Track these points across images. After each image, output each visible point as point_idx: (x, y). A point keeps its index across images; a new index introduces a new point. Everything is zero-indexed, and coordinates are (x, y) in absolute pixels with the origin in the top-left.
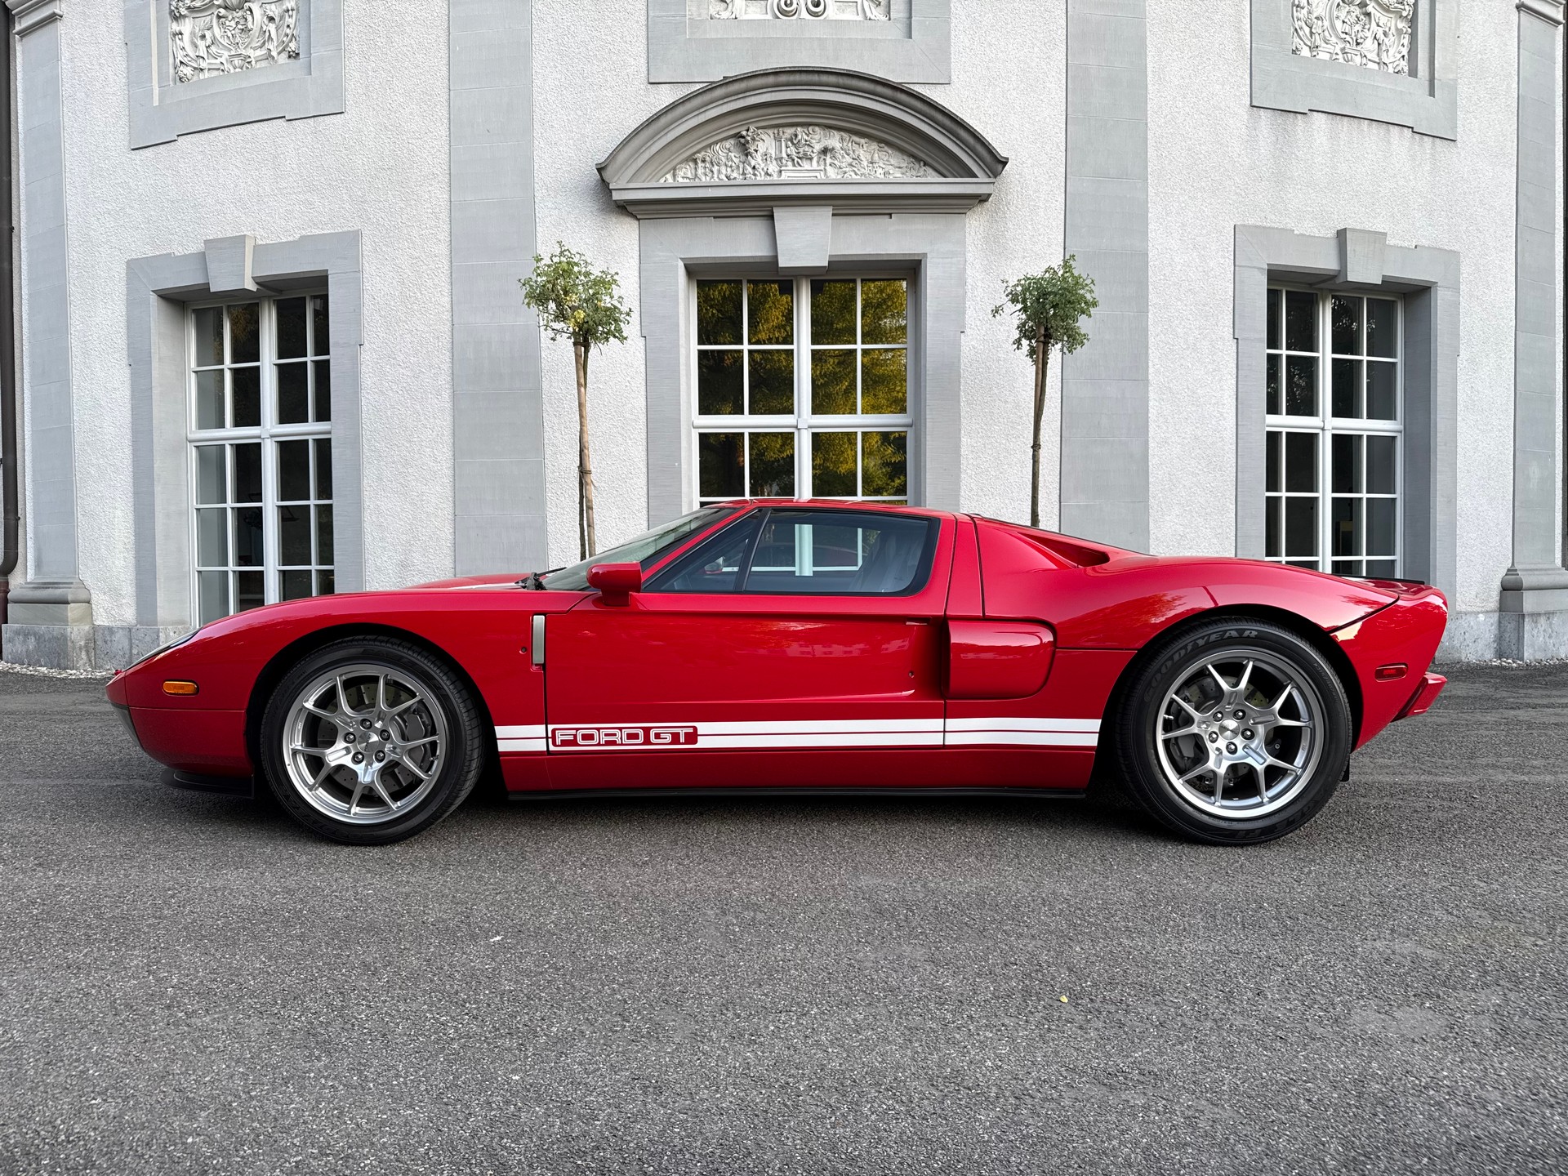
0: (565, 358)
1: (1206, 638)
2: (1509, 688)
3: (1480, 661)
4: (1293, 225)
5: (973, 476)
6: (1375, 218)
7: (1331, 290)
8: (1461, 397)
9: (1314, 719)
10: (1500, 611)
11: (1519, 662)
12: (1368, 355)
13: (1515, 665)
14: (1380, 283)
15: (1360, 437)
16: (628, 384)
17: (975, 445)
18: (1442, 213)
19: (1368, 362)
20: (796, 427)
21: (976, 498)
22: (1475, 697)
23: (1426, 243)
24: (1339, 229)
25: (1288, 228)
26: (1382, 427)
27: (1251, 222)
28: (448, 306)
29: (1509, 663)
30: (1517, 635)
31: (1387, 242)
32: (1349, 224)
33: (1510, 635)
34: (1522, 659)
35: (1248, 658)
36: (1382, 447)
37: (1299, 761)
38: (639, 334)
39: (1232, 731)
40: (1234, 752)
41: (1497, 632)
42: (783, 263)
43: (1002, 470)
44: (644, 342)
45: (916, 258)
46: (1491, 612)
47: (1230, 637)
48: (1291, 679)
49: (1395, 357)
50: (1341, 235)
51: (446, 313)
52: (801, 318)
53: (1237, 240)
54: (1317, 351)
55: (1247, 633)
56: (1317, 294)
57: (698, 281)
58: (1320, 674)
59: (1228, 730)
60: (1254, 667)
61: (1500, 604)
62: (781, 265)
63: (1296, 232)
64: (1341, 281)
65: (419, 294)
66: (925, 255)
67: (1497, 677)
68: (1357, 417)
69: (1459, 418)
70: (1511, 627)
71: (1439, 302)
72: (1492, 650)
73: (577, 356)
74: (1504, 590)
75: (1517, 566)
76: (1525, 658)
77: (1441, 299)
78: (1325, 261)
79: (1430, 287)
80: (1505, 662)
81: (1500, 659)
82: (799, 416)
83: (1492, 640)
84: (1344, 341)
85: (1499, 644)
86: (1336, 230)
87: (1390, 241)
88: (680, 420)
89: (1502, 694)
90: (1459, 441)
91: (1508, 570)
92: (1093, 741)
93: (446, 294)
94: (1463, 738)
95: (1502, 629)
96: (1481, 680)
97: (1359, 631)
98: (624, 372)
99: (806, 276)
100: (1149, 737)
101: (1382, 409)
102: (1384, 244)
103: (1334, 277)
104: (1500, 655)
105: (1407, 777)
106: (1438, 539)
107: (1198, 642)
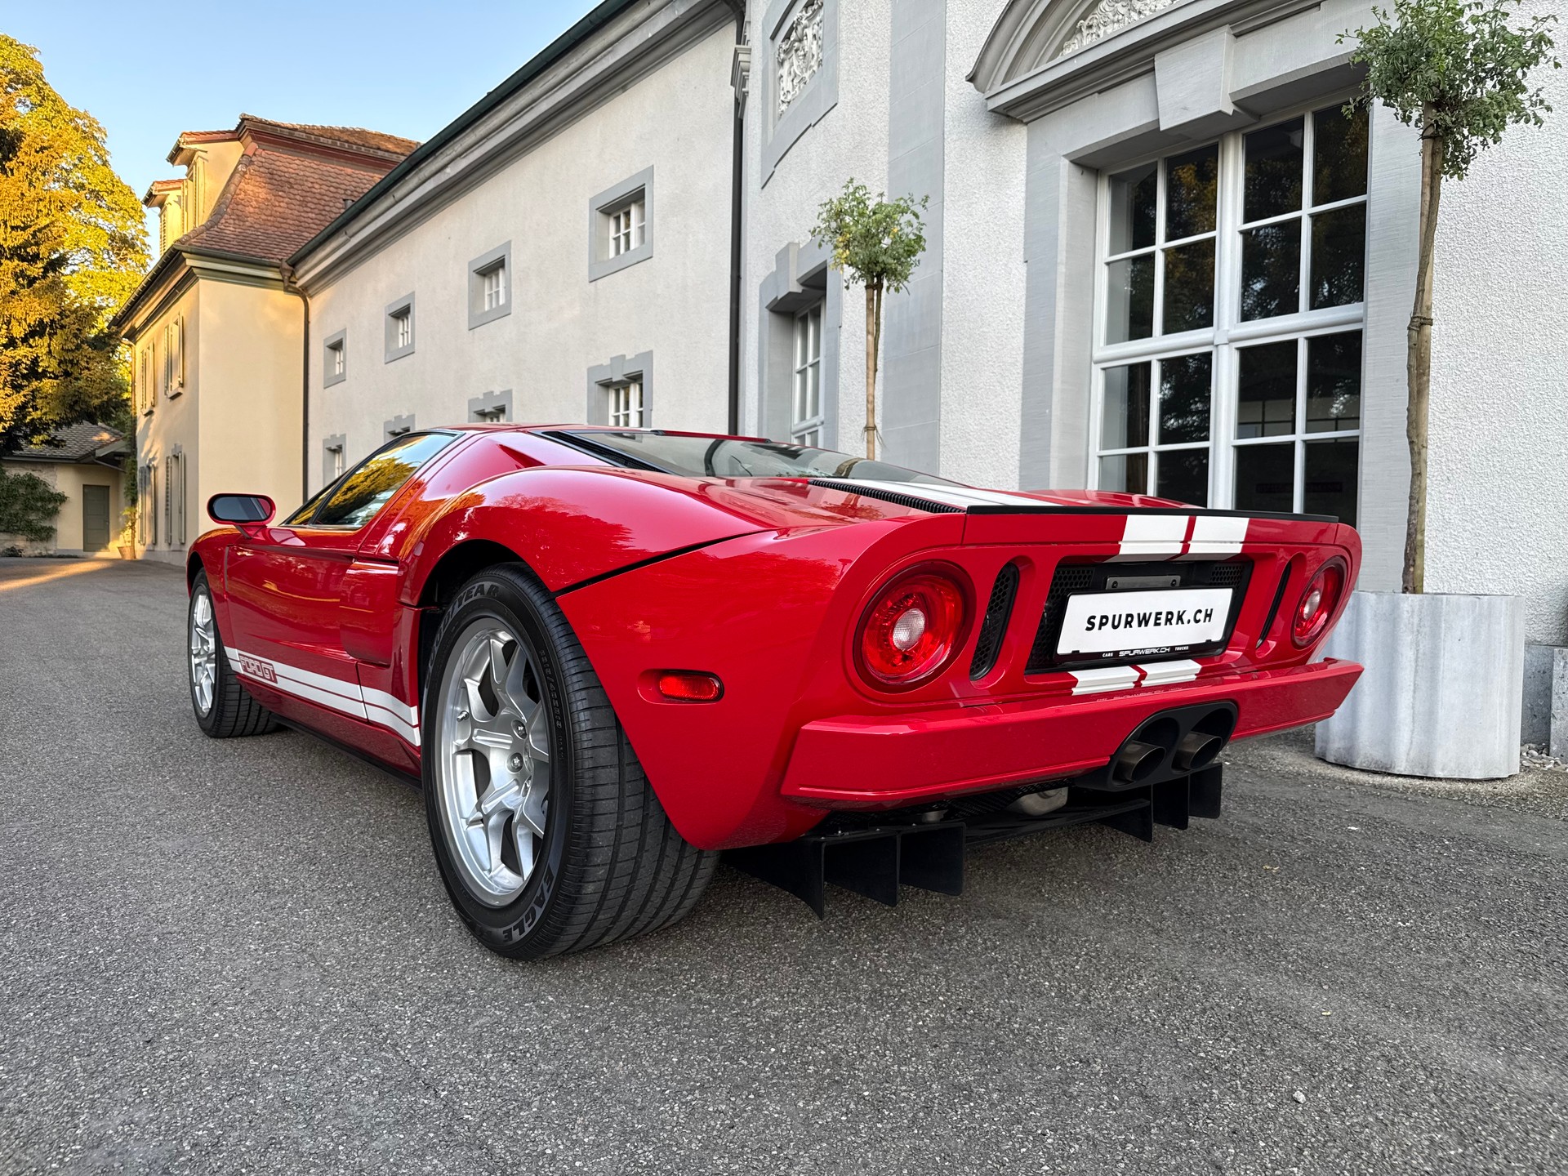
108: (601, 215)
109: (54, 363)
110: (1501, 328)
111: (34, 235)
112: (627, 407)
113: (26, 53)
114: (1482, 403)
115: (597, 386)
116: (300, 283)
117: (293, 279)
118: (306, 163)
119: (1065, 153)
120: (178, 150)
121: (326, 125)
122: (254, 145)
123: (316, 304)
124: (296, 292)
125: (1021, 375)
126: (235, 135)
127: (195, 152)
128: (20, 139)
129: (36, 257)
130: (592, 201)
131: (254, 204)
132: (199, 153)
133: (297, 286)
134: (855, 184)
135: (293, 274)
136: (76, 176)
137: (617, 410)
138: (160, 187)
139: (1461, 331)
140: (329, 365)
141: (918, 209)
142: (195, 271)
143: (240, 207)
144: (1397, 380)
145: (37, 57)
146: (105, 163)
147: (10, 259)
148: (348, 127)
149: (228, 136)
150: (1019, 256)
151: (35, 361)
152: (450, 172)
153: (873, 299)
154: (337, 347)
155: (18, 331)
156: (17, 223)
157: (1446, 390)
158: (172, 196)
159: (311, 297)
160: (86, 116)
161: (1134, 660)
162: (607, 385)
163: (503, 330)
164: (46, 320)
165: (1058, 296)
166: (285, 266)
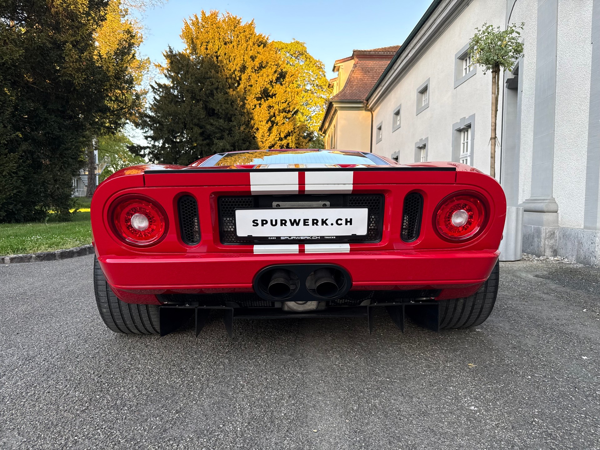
108: (460, 60)
109: (294, 144)
111: (288, 104)
112: (467, 139)
113: (302, 45)
115: (456, 131)
116: (370, 107)
117: (367, 106)
118: (374, 63)
120: (335, 67)
121: (383, 47)
122: (357, 60)
123: (375, 114)
124: (369, 110)
125: (589, 103)
126: (352, 58)
127: (339, 67)
128: (286, 74)
129: (289, 111)
130: (456, 55)
131: (356, 81)
132: (341, 67)
133: (369, 108)
134: (487, 25)
135: (367, 104)
136: (316, 82)
137: (464, 141)
138: (332, 81)
140: (378, 135)
141: (519, 30)
142: (337, 108)
143: (352, 83)
145: (305, 45)
146: (325, 76)
147: (283, 113)
148: (392, 46)
149: (350, 58)
150: (589, 41)
151: (288, 144)
152: (410, 55)
153: (495, 77)
154: (380, 129)
155: (282, 136)
156: (283, 101)
158: (335, 83)
159: (374, 111)
160: (319, 61)
161: (301, 242)
162: (460, 131)
163: (427, 114)
164: (290, 131)
166: (365, 101)
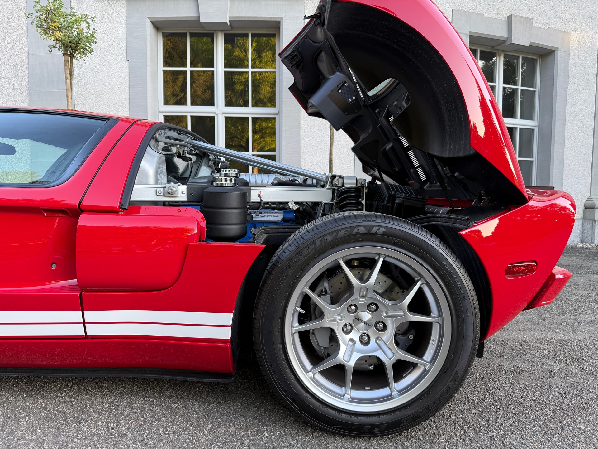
0: (86, 72)
1: (334, 234)
2: (590, 260)
3: (572, 244)
4: (484, 11)
5: (308, 142)
6: (528, 11)
7: (503, 51)
8: (568, 109)
9: (442, 316)
10: (583, 219)
11: (592, 245)
12: (522, 86)
13: (590, 246)
14: (529, 46)
15: (516, 128)
16: (119, 86)
17: (309, 124)
18: (562, 11)
19: (522, 90)
20: (215, 113)
21: (309, 153)
22: (573, 266)
23: (553, 27)
24: (508, 15)
25: (481, 13)
26: (527, 124)
27: (462, 8)
28: (26, 44)
29: (587, 245)
30: (591, 231)
31: (533, 25)
32: (514, 13)
33: (588, 231)
34: (593, 243)
35: (379, 254)
36: (527, 134)
37: (428, 355)
38: (125, 59)
39: (365, 323)
40: (367, 343)
41: (581, 229)
42: (202, 20)
43: (323, 138)
44: (128, 64)
45: (277, 20)
46: (579, 219)
47: (358, 234)
48: (421, 276)
49: (536, 88)
50: (509, 18)
51: (25, 48)
52: (218, 54)
53: (453, 17)
54: (495, 83)
55: (375, 230)
56: (496, 53)
57: (163, 33)
58: (449, 272)
59: (362, 321)
60: (384, 262)
61: (583, 215)
62: (201, 21)
63: (485, 16)
64: (509, 43)
65: (12, 38)
66: (282, 18)
67: (583, 253)
68: (515, 118)
69: (567, 120)
70: (588, 227)
71: (559, 58)
72: (579, 239)
73: (66, 61)
74: (586, 208)
75: (592, 197)
76: (595, 243)
77: (560, 57)
78: (500, 32)
79: (555, 51)
80: (585, 244)
81: (582, 243)
82: (217, 107)
83: (579, 233)
84: (509, 78)
85: (582, 235)
86: (507, 16)
87: (535, 24)
88: (147, 106)
89: (587, 264)
90: (566, 132)
91: (588, 198)
92: (226, 334)
93: (25, 38)
94: (569, 296)
95: (584, 228)
96: (574, 254)
97: (496, 228)
98: (117, 80)
99: (222, 31)
100: (277, 332)
101: (527, 115)
102: (532, 24)
103: (505, 41)
104: (582, 241)
105: (533, 333)
106: (553, 181)
107: (326, 237)
110: (322, 125)
114: (317, 148)
119: (149, 17)
139: (311, 124)
144: (293, 137)
150: (124, 57)
157: (307, 143)
165: (148, 80)
